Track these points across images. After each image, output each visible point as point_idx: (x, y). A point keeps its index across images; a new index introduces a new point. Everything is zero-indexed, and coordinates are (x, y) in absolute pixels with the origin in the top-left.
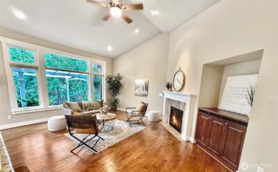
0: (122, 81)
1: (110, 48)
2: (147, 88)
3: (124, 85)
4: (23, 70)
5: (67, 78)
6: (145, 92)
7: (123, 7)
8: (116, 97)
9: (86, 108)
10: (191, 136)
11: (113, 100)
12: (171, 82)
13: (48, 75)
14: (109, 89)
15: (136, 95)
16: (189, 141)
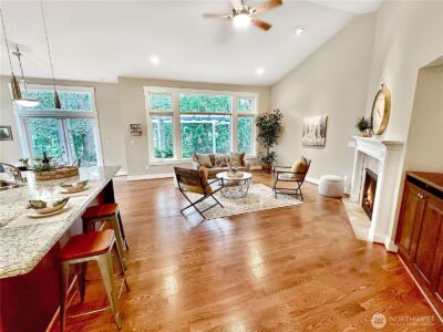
0: (282, 122)
1: (260, 72)
2: (323, 132)
3: (286, 129)
4: (164, 118)
5: (213, 122)
6: (320, 140)
7: (251, 11)
8: (271, 150)
9: (218, 163)
10: (387, 233)
11: (265, 155)
12: (367, 118)
13: (182, 121)
14: (260, 135)
15: (305, 145)
16: (383, 245)
